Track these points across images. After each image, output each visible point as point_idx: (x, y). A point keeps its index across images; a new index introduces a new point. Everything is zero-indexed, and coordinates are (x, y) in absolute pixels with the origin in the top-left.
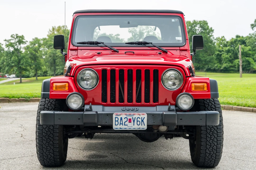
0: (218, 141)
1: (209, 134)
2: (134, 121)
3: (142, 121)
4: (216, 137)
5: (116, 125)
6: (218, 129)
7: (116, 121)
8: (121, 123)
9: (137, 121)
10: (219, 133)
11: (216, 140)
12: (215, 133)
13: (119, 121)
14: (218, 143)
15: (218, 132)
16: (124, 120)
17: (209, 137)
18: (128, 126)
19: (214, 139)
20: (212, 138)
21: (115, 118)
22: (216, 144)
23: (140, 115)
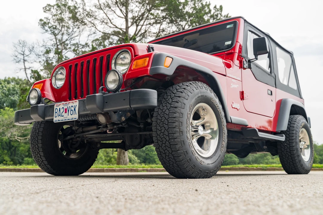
0: (169, 134)
1: (160, 126)
2: (68, 111)
3: (75, 110)
4: (167, 128)
5: (55, 117)
6: (170, 118)
7: (56, 113)
8: (59, 114)
9: (71, 110)
10: (170, 123)
11: (167, 133)
12: (166, 123)
13: (58, 113)
14: (170, 137)
15: (170, 121)
16: (62, 111)
17: (159, 129)
18: (64, 116)
19: (164, 132)
20: (163, 131)
21: (56, 109)
22: (167, 139)
23: (73, 103)
